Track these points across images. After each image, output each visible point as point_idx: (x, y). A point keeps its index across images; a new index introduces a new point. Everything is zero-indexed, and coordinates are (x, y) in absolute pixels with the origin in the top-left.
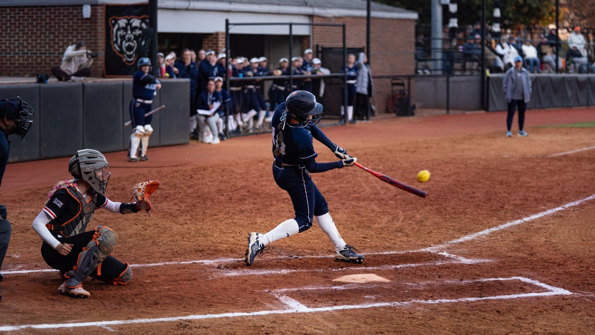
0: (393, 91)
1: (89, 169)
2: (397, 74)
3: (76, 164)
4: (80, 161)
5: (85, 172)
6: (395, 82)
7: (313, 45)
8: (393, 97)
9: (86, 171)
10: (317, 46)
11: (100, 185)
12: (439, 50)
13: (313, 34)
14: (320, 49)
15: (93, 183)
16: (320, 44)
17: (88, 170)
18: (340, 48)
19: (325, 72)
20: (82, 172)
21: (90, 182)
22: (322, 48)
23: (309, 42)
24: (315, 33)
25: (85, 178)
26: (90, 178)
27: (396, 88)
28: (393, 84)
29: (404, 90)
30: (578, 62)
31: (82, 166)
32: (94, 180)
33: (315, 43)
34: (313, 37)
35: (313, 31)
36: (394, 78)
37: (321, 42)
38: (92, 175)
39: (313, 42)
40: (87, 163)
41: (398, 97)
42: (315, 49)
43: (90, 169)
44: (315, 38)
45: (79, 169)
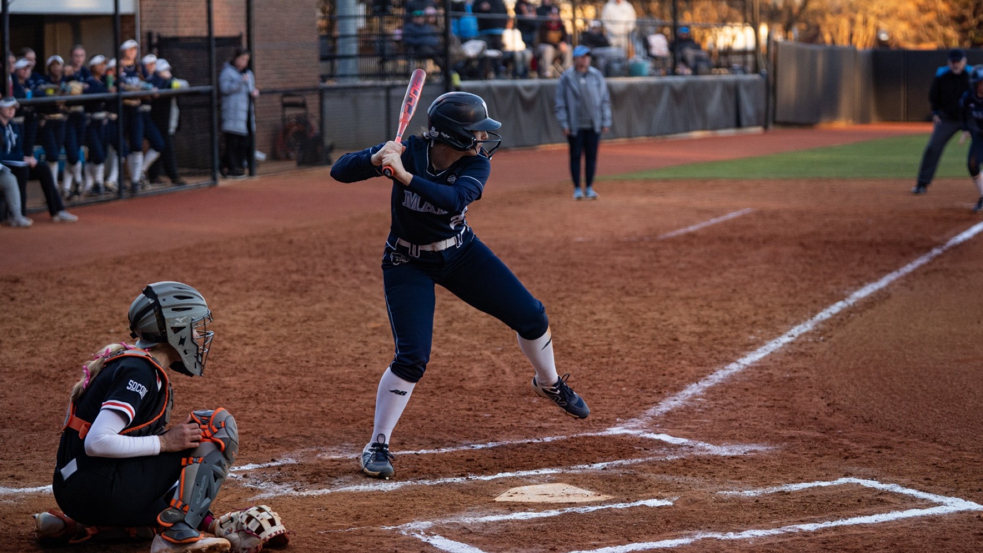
0: (284, 119)
1: (180, 320)
2: (291, 86)
3: (152, 311)
4: (162, 303)
5: (172, 328)
6: (287, 100)
7: (141, 32)
8: (286, 131)
9: (176, 325)
10: (150, 35)
11: (197, 357)
12: (353, 39)
13: (141, 11)
14: (155, 40)
15: (185, 352)
16: (156, 31)
17: (179, 322)
18: (201, 38)
19: (179, 84)
20: (168, 326)
21: (180, 350)
22: (159, 38)
23: (134, 27)
24: (144, 8)
25: (173, 339)
26: (182, 342)
27: (291, 112)
28: (285, 105)
29: (305, 115)
30: (603, 56)
31: (167, 314)
32: (188, 345)
33: (145, 29)
34: (141, 16)
35: (141, 6)
36: (287, 93)
37: (154, 27)
38: (185, 333)
39: (141, 28)
40: (176, 309)
41: (295, 128)
42: (145, 40)
43: (183, 321)
44: (144, 18)
45: (161, 320)
